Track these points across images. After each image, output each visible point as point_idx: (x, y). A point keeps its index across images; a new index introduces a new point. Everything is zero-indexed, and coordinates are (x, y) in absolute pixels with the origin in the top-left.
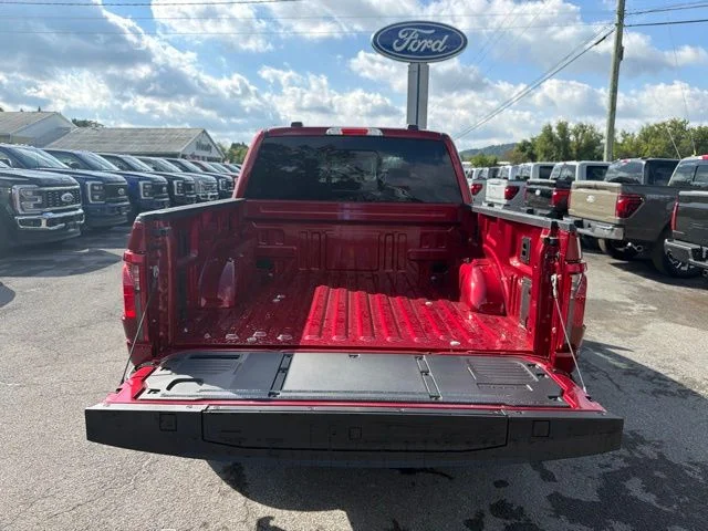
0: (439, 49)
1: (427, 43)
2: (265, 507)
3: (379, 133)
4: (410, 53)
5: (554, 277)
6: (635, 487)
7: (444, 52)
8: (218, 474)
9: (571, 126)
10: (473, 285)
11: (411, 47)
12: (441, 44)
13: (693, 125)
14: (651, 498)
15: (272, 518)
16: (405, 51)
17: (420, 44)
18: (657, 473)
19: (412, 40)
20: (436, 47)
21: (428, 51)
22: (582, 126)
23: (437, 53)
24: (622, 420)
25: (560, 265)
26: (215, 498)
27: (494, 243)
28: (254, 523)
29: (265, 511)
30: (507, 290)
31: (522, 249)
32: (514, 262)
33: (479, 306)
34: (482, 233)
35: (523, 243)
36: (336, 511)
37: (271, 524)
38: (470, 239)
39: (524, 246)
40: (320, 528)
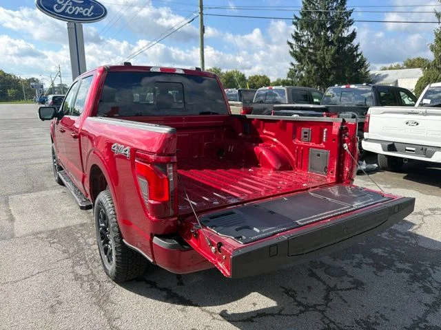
0: (88, 14)
1: (79, 9)
2: (215, 307)
4: (67, 14)
5: (345, 145)
7: (92, 16)
8: (165, 302)
11: (67, 11)
12: (89, 11)
13: (224, 71)
16: (63, 13)
17: (74, 9)
19: (67, 6)
20: (86, 13)
21: (80, 15)
23: (87, 17)
24: (414, 200)
25: (349, 139)
26: (181, 315)
27: (273, 134)
28: (220, 317)
29: (218, 309)
30: (293, 158)
31: (303, 135)
32: (296, 142)
33: (278, 168)
34: (258, 130)
35: (303, 132)
36: (253, 294)
37: (229, 312)
38: (240, 134)
39: (306, 133)
40: (254, 304)
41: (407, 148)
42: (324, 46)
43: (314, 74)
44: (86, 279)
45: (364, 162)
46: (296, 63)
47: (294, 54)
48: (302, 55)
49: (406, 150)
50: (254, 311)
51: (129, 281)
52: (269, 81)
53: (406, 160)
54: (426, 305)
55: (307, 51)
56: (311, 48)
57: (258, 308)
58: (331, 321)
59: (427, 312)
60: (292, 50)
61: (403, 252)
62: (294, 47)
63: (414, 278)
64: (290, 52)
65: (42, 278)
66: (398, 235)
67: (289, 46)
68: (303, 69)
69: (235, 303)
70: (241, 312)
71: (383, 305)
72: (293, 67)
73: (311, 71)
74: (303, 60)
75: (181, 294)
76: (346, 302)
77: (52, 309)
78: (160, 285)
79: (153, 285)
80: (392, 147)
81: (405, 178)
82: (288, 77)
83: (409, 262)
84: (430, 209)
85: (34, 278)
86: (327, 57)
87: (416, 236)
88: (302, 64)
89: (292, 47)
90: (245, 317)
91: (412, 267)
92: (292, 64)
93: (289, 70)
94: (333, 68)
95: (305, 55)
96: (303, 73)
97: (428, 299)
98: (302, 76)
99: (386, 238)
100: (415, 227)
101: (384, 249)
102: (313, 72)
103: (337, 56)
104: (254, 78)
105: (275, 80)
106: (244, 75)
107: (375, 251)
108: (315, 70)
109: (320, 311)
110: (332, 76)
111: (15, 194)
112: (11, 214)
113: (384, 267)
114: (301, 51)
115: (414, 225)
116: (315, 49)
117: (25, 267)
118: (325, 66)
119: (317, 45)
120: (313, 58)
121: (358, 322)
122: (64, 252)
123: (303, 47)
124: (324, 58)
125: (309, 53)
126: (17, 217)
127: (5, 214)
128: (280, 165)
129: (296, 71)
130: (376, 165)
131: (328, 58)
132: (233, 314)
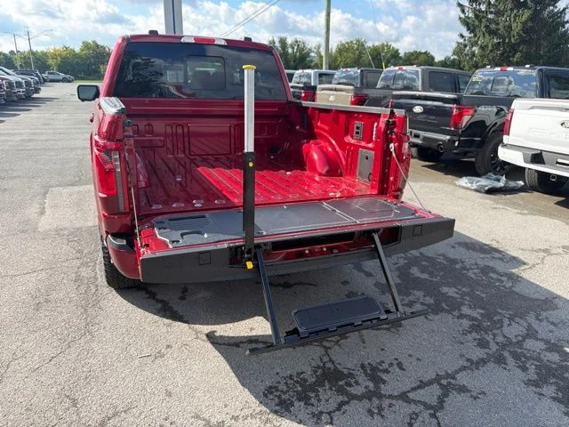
2: (206, 327)
3: (223, 43)
5: (392, 145)
6: (415, 271)
8: (155, 314)
9: (289, 41)
10: (315, 157)
14: (425, 276)
15: (215, 331)
18: (424, 263)
22: (296, 42)
24: (454, 220)
25: (397, 137)
26: (164, 329)
27: (327, 128)
28: (205, 338)
29: (207, 329)
30: (343, 160)
31: (355, 130)
32: (349, 139)
33: (324, 172)
34: (313, 122)
35: (355, 126)
36: (256, 318)
37: (217, 334)
38: (298, 127)
39: (358, 128)
40: (252, 329)
41: (559, 161)
42: (512, 10)
43: (491, 51)
44: (86, 281)
45: (504, 178)
46: (467, 34)
47: (465, 22)
48: (477, 23)
49: (557, 163)
50: (246, 337)
51: (128, 288)
52: (433, 58)
53: (553, 177)
54: (468, 360)
55: (483, 17)
56: (491, 13)
57: (254, 333)
58: (331, 360)
59: (464, 368)
60: (463, 16)
61: (484, 295)
62: (466, 10)
63: (476, 327)
64: (460, 18)
65: (43, 275)
66: (491, 275)
67: (459, 9)
68: (476, 43)
69: (231, 325)
70: (232, 335)
71: (410, 352)
72: (461, 41)
73: (487, 46)
74: (477, 30)
75: (176, 308)
76: (364, 343)
77: (38, 307)
78: (159, 297)
79: (152, 296)
80: (537, 158)
81: (559, 203)
82: (454, 54)
83: (483, 309)
84: (563, 247)
85: (35, 274)
86: (514, 25)
87: (516, 279)
88: (475, 36)
89: (463, 11)
90: (232, 341)
91: (482, 315)
92: (462, 36)
93: (455, 45)
94: (522, 41)
95: (480, 22)
96: (476, 49)
97: (478, 353)
98: (473, 54)
99: (472, 276)
100: (523, 268)
101: (460, 290)
102: (490, 48)
103: (530, 24)
104: (412, 54)
105: (443, 59)
106: (397, 50)
107: (445, 290)
108: (493, 46)
109: (325, 347)
110: (518, 55)
111: (58, 186)
112: (44, 208)
113: (443, 310)
114: (476, 16)
115: (524, 264)
116: (498, 13)
117: (32, 262)
118: (510, 39)
119: (501, 7)
120: (493, 26)
121: (363, 366)
122: (78, 251)
123: (480, 11)
124: (510, 27)
125: (488, 20)
126: (48, 211)
127: (38, 206)
128: (326, 169)
129: (466, 46)
130: (521, 183)
131: (517, 28)
132: (221, 337)
